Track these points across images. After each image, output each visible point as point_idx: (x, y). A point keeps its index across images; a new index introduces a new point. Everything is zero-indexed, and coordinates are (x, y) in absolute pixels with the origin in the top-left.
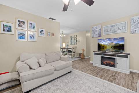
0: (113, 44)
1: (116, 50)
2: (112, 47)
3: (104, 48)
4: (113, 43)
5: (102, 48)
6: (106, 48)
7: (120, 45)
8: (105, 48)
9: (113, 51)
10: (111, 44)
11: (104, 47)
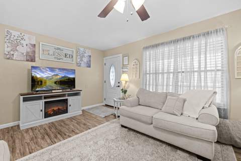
0: (58, 77)
1: (63, 87)
2: (55, 83)
3: (41, 84)
4: (57, 75)
5: (38, 84)
6: (45, 83)
7: (69, 79)
8: (43, 83)
9: (58, 88)
10: (54, 77)
11: (41, 82)
